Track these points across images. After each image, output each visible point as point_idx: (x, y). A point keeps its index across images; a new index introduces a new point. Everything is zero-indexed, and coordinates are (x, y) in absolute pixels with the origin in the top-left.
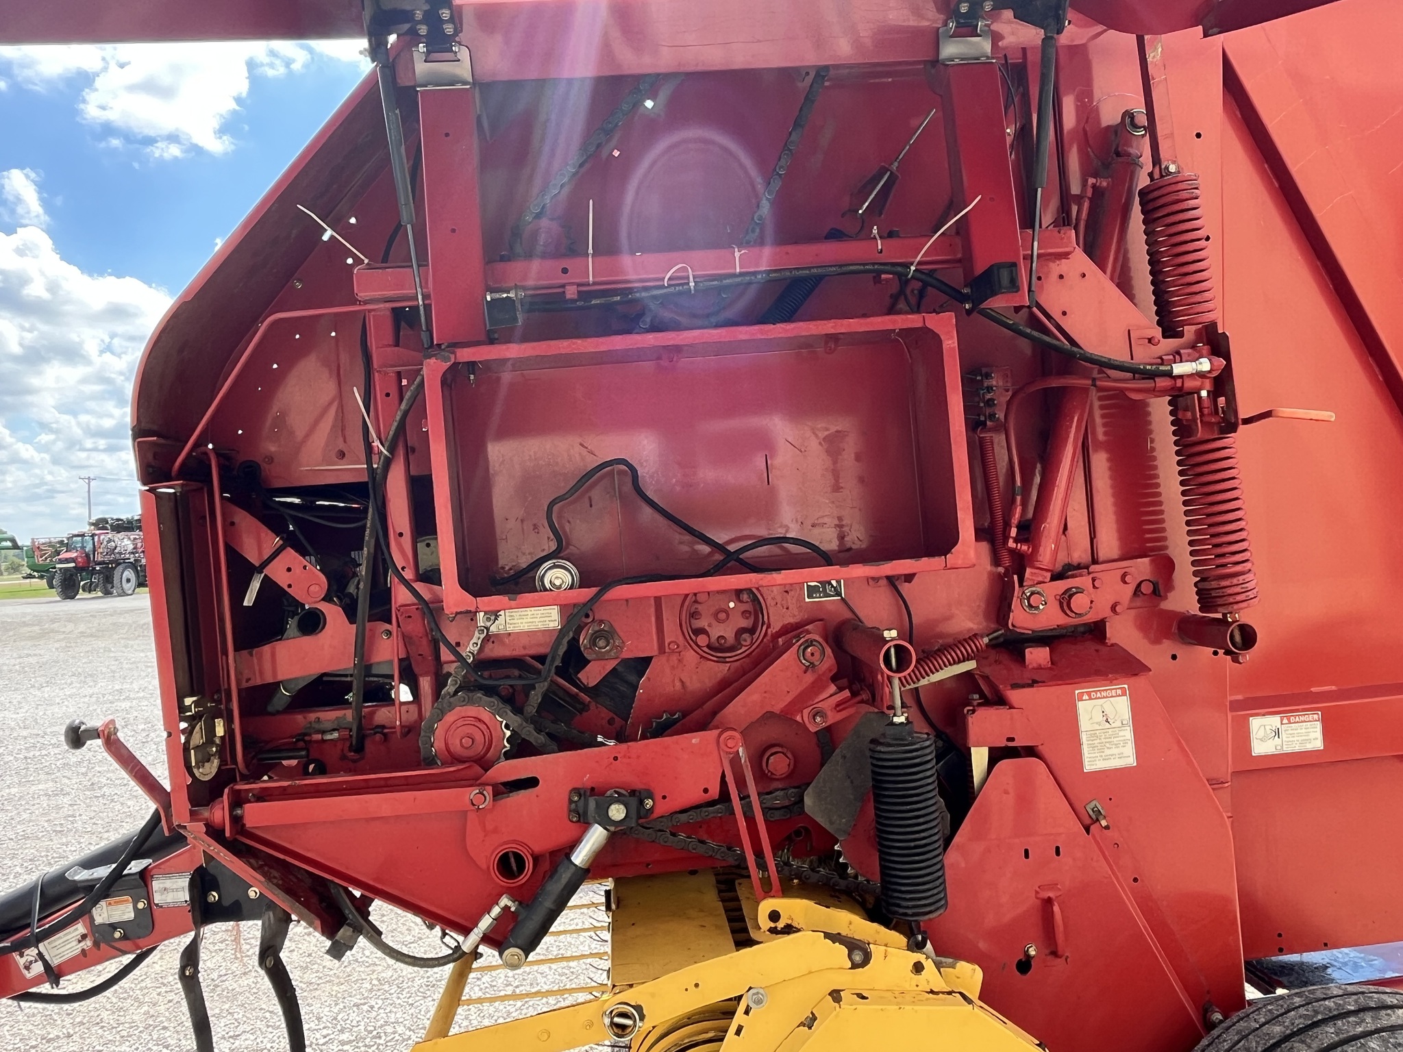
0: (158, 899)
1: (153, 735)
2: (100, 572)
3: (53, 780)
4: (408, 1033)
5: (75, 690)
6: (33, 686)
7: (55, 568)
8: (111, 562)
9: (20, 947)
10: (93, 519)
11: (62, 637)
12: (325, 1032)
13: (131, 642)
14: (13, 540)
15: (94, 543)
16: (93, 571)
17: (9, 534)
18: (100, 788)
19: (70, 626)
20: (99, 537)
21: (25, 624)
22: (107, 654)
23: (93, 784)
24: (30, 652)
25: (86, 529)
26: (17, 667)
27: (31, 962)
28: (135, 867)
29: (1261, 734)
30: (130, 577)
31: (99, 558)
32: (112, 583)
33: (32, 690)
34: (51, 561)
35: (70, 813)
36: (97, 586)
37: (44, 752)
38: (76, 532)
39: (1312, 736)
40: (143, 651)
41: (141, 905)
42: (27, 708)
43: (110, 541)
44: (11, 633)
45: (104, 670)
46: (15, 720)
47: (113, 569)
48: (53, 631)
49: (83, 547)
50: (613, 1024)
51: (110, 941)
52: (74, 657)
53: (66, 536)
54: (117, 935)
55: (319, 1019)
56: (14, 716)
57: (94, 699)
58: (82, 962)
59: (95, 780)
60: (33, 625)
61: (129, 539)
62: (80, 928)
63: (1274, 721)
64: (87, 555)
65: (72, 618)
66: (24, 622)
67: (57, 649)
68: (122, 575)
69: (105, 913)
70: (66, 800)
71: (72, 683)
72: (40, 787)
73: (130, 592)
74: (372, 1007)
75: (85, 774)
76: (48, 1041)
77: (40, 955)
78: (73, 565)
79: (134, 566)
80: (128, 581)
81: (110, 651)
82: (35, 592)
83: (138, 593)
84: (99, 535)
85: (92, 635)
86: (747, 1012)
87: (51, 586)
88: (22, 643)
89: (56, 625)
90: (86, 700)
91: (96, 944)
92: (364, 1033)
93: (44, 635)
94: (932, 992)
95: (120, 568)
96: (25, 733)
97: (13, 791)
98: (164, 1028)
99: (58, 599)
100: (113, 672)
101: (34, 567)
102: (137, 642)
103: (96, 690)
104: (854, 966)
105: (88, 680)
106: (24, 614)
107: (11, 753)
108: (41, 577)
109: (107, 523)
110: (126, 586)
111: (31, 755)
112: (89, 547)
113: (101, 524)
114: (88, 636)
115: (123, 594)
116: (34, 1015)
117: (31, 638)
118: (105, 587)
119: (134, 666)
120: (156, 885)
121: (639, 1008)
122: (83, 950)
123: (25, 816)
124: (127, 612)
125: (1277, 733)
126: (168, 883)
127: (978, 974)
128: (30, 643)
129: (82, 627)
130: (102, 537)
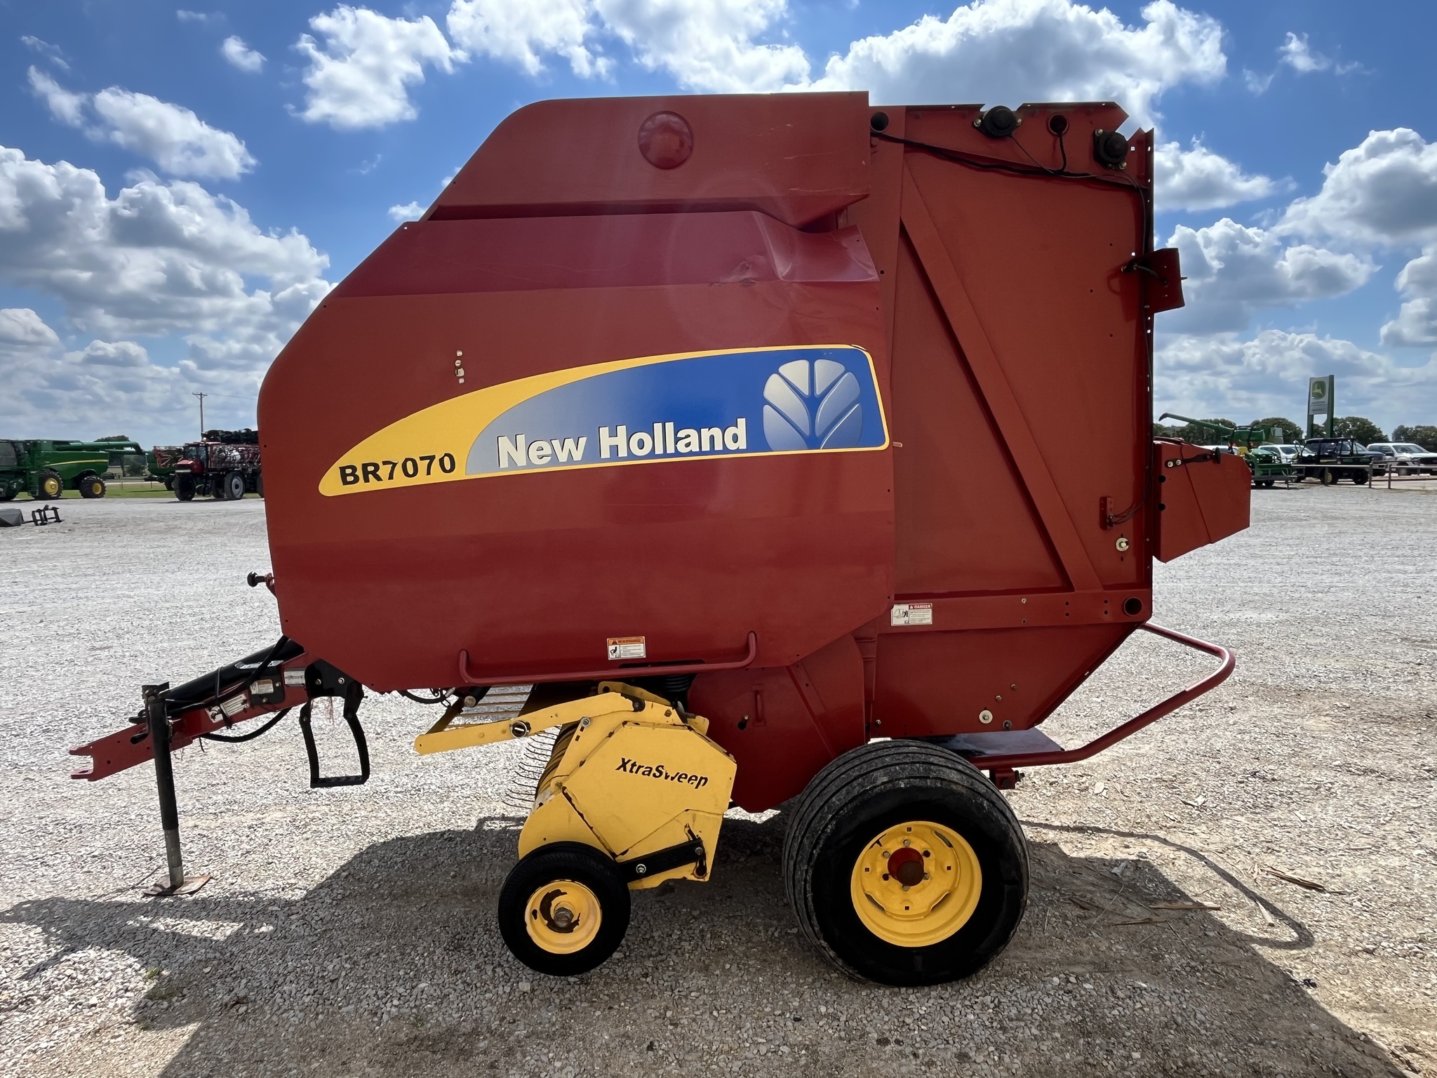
0: (287, 681)
1: (265, 611)
2: (212, 478)
3: (193, 639)
4: (438, 789)
5: (201, 575)
6: (167, 571)
7: (174, 472)
8: (222, 470)
9: (210, 705)
10: (206, 430)
11: (185, 532)
12: (386, 787)
13: (242, 540)
14: (136, 446)
15: (207, 452)
16: (207, 477)
17: (132, 440)
18: (229, 645)
19: (190, 524)
20: (211, 448)
21: (152, 520)
22: (223, 548)
23: (223, 642)
24: (159, 543)
25: (199, 439)
26: (152, 555)
27: (215, 714)
28: (273, 664)
29: (897, 614)
30: (238, 483)
31: (211, 465)
32: (223, 488)
33: (167, 574)
34: (170, 466)
35: (210, 661)
36: (210, 489)
37: (183, 620)
38: (191, 442)
39: (926, 617)
40: (253, 547)
41: (277, 685)
42: (165, 587)
43: (221, 451)
44: (142, 527)
45: (223, 561)
46: (157, 595)
47: (224, 476)
48: (176, 527)
49: (198, 456)
50: (514, 731)
51: (262, 704)
52: (197, 550)
53: (183, 445)
54: (264, 701)
55: (382, 781)
56: (157, 593)
57: (217, 583)
58: (244, 715)
59: (225, 640)
60: (158, 521)
61: (237, 450)
62: (243, 697)
63: (905, 607)
64: (202, 463)
65: (190, 517)
66: (151, 519)
67: (182, 542)
68: (231, 482)
69: (256, 689)
70: (205, 652)
71: (198, 570)
72: (184, 643)
73: (238, 496)
74: (417, 776)
75: (217, 636)
76: (212, 786)
77: (221, 712)
78: (189, 471)
79: (241, 474)
80: (237, 486)
81: (226, 545)
82: (153, 493)
83: (245, 498)
84: (212, 446)
85: (209, 533)
86: (582, 730)
87: (169, 488)
88: (153, 536)
89: (176, 523)
90: (211, 583)
91: (252, 706)
92: (410, 789)
93: (169, 530)
94: (674, 725)
95: (229, 476)
96: (167, 605)
97: (165, 645)
98: (285, 782)
99: (177, 500)
100: (230, 562)
101: (152, 471)
102: (248, 539)
103: (218, 576)
104: (636, 710)
105: (211, 568)
106: (149, 512)
107: (158, 619)
108: (161, 480)
109: (218, 435)
110: (236, 491)
111: (174, 621)
112: (203, 455)
113: (212, 435)
114: (206, 533)
115: (232, 498)
116: (201, 773)
117: (159, 532)
118: (217, 492)
119: (247, 558)
120: (286, 674)
121: (528, 724)
122: (245, 709)
123: (176, 661)
124: (236, 513)
125: (906, 613)
126: (293, 673)
127: (707, 722)
128: (159, 536)
129: (200, 525)
130: (214, 448)
